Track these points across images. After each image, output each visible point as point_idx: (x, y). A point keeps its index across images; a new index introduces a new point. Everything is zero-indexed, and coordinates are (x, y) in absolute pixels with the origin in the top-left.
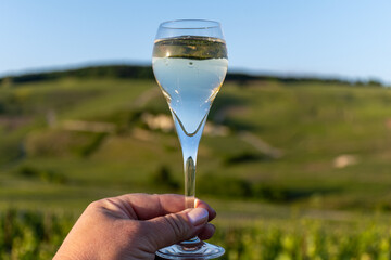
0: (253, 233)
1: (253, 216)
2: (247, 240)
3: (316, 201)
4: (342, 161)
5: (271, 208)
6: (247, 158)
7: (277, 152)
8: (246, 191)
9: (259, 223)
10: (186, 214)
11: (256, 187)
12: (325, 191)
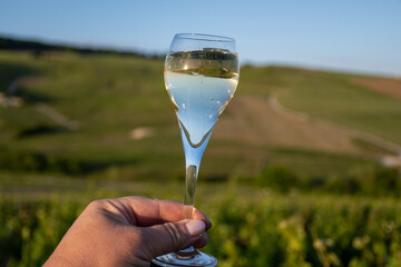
0: (48, 207)
1: (48, 189)
2: (41, 215)
3: (113, 172)
4: (139, 134)
5: (67, 181)
6: (43, 130)
7: (74, 125)
8: (42, 164)
9: (54, 197)
10: (184, 224)
11: (52, 159)
12: (121, 163)
